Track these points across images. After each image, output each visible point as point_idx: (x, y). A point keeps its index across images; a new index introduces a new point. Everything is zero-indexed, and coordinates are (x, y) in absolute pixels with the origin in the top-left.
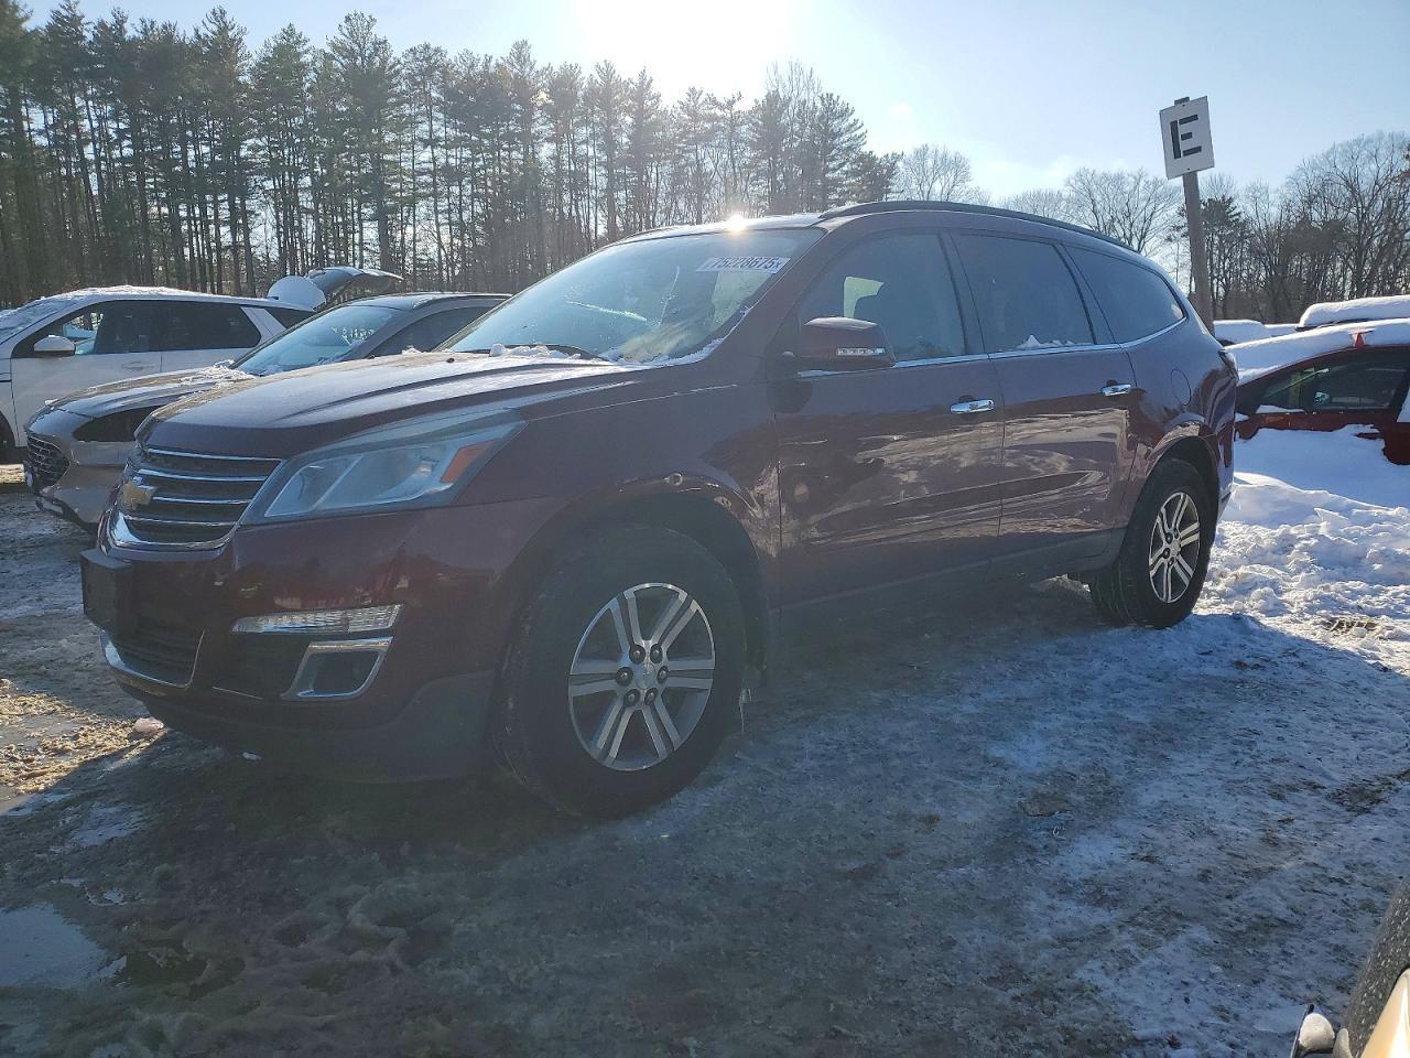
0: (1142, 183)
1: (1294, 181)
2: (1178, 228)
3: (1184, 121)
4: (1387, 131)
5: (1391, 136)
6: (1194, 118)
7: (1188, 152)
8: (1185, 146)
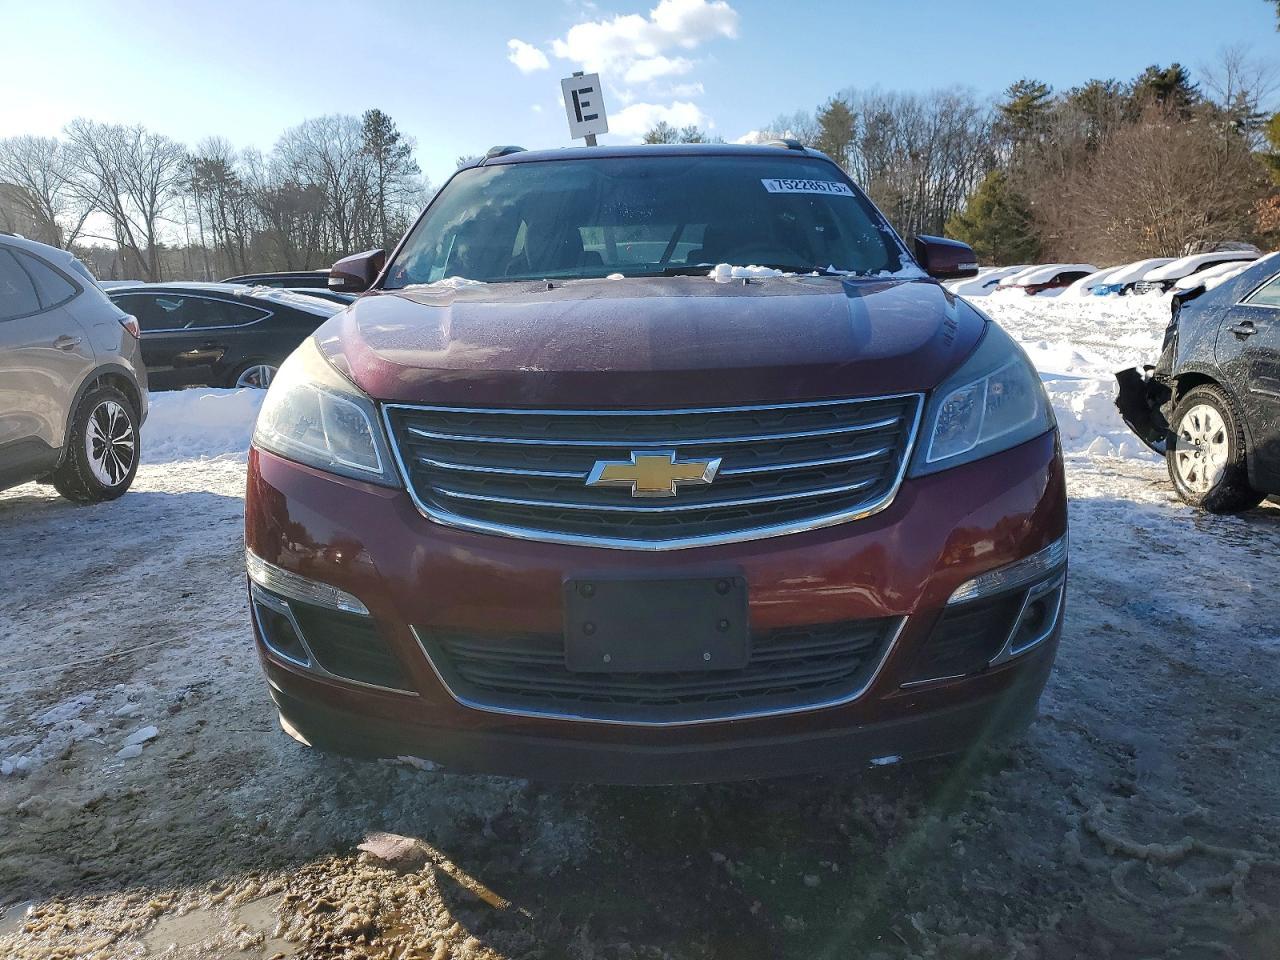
0: (143, 139)
1: (279, 148)
2: (181, 184)
3: (582, 91)
4: (344, 114)
5: (347, 119)
6: (590, 90)
7: (588, 118)
8: (585, 112)
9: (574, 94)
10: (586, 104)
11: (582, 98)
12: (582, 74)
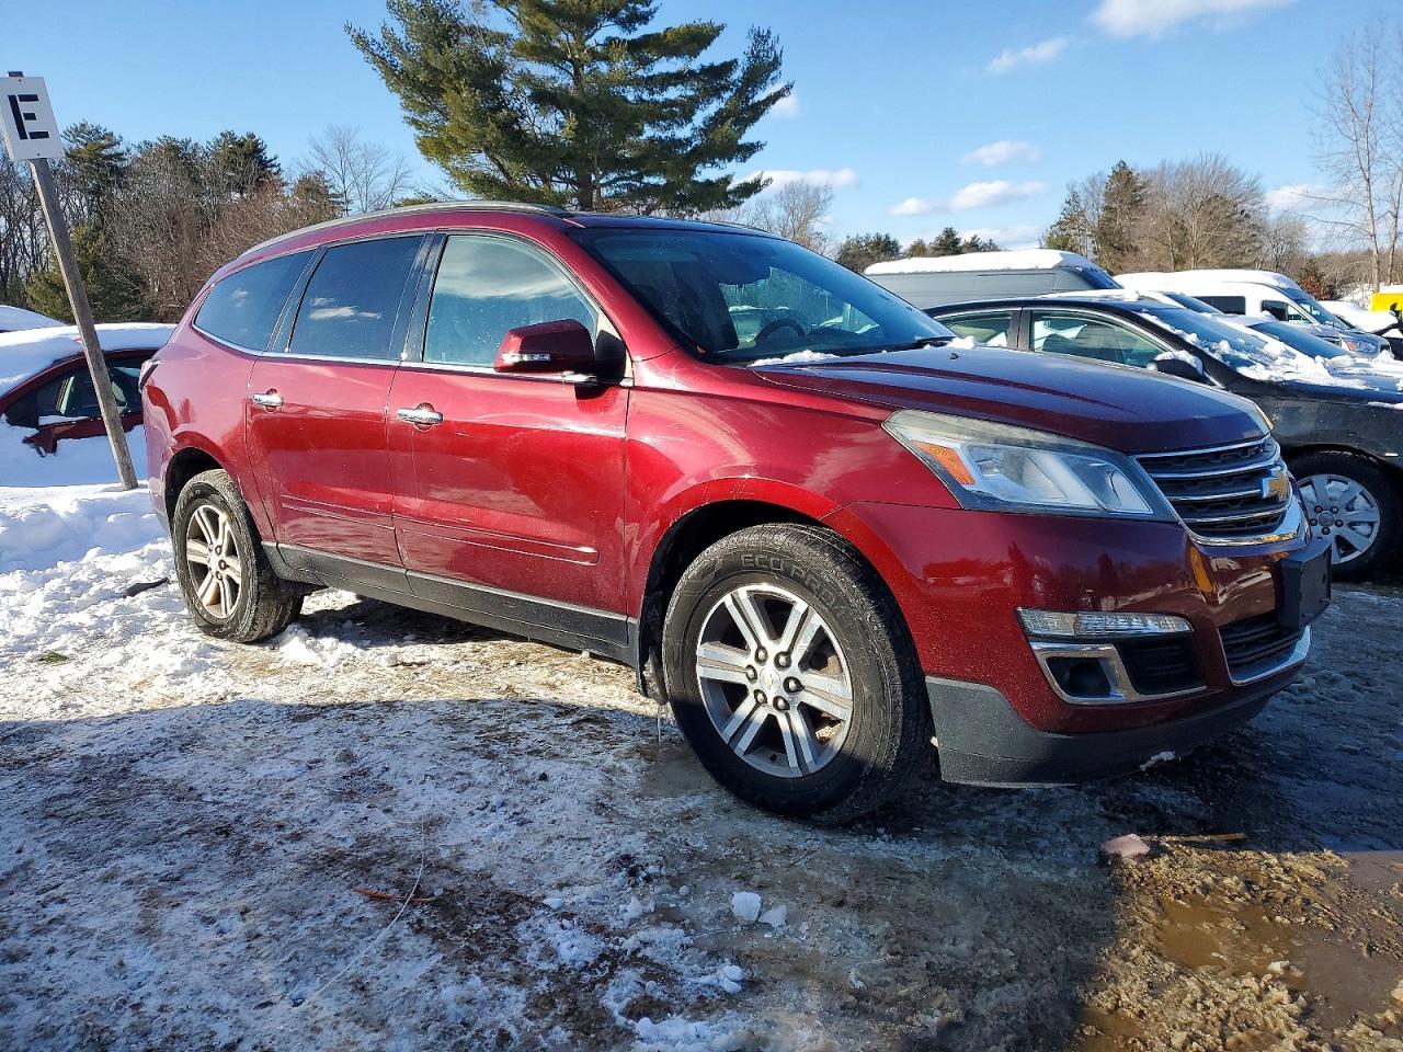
3: (25, 98)
6: (34, 98)
7: (35, 135)
8: (29, 126)
9: (12, 99)
10: (31, 117)
11: (24, 107)
12: (20, 74)
